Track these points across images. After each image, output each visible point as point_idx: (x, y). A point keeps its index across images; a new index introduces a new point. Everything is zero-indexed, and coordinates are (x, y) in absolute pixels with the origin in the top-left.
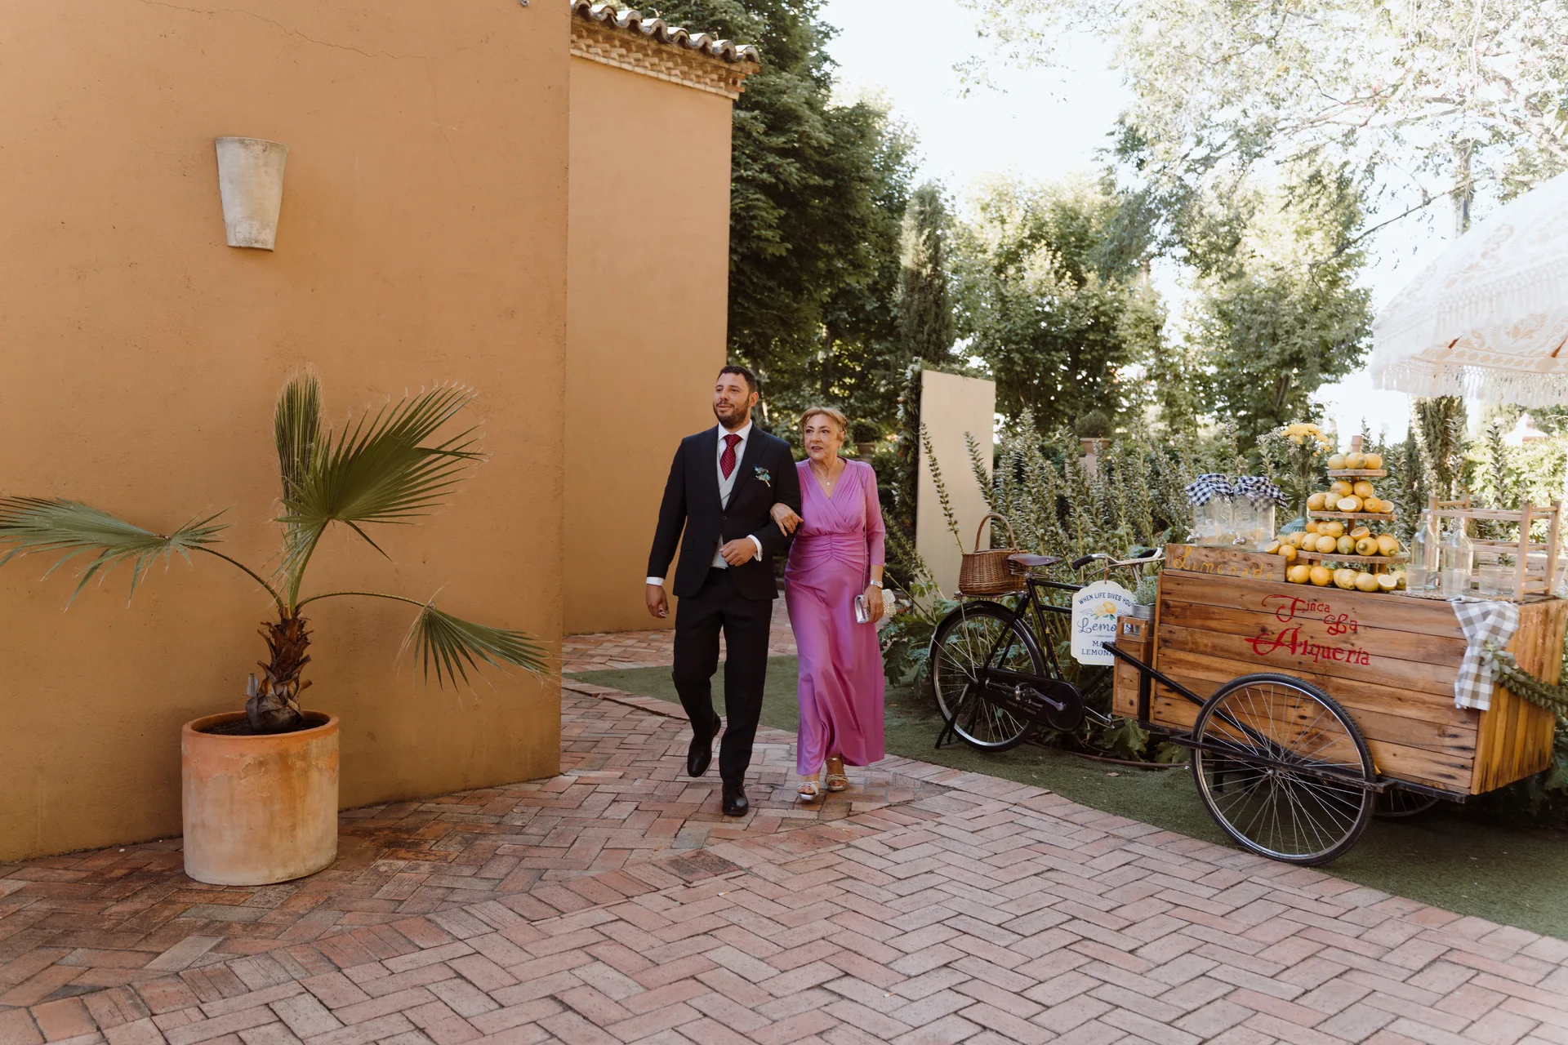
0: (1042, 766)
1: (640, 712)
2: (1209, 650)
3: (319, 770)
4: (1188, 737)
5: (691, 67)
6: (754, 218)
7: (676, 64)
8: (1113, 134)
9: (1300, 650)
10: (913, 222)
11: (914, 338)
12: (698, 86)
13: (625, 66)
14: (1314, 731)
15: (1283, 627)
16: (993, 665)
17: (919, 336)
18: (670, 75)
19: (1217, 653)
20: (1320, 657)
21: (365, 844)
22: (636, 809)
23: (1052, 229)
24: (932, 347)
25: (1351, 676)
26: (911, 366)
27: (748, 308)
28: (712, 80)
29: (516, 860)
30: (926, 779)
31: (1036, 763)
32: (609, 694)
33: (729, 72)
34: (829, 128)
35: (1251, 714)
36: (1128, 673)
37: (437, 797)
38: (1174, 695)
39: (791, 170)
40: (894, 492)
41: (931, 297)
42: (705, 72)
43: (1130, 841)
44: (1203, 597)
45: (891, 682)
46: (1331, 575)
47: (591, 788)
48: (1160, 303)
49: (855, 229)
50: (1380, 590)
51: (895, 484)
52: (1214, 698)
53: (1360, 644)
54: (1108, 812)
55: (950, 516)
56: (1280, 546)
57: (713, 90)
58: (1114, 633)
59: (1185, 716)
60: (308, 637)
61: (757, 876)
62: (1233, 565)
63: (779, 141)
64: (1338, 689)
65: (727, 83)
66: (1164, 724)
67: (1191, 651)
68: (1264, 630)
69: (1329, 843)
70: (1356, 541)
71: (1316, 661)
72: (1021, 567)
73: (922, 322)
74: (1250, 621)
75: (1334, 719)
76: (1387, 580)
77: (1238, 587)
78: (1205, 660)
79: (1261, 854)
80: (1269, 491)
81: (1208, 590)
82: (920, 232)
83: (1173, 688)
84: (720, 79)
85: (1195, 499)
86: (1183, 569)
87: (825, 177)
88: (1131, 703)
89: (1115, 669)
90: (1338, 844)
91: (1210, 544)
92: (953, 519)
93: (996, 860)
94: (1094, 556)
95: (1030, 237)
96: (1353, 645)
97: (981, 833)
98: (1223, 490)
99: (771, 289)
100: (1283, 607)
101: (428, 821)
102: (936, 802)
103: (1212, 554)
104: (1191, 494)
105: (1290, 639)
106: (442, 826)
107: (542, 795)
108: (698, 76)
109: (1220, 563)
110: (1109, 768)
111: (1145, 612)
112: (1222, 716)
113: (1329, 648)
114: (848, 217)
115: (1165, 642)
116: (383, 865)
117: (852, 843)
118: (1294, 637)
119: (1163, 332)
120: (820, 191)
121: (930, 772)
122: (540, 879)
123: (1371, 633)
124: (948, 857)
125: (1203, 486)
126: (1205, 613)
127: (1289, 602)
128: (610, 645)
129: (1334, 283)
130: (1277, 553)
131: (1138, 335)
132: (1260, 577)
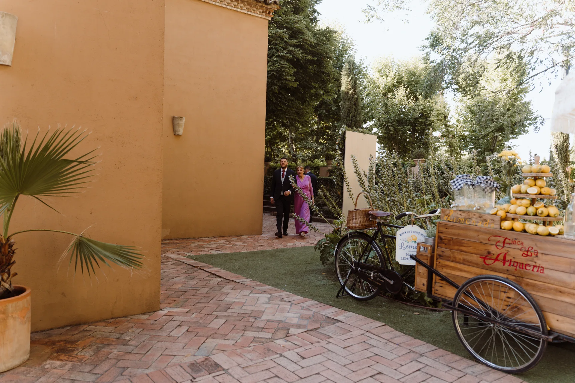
0: (384, 308)
1: (213, 276)
2: (461, 261)
3: (14, 319)
4: (451, 304)
5: (251, 6)
6: (284, 71)
7: (245, 5)
8: (428, 39)
9: (507, 264)
10: (346, 72)
11: (346, 119)
12: (254, 14)
13: (223, 5)
14: (514, 305)
15: (499, 252)
16: (363, 261)
17: (348, 118)
18: (242, 9)
19: (465, 263)
20: (518, 268)
21: (48, 350)
22: (187, 331)
23: (405, 79)
24: (353, 122)
25: (534, 278)
26: (341, 129)
27: (282, 108)
28: (260, 12)
29: (116, 361)
30: (328, 315)
31: (381, 306)
32: (203, 267)
33: (267, 9)
34: (315, 37)
35: (482, 294)
36: (422, 270)
37: (97, 322)
38: (444, 282)
39: (299, 53)
40: (334, 181)
41: (353, 102)
42: (257, 9)
43: (421, 355)
44: (459, 235)
45: (323, 264)
46: (524, 226)
47: (171, 317)
48: (447, 107)
49: (326, 77)
50: (550, 235)
51: (334, 177)
52: (464, 286)
53: (539, 263)
54: (412, 336)
55: (350, 191)
56: (497, 211)
57: (261, 16)
58: (416, 250)
59: (450, 293)
60: (15, 251)
61: (230, 375)
62: (474, 220)
63: (294, 42)
64: (527, 284)
65: (266, 14)
66: (439, 296)
67: (453, 261)
68: (489, 253)
69: (522, 363)
70: (537, 209)
71: (516, 270)
72: (374, 217)
73: (349, 112)
74: (483, 249)
75: (525, 300)
76: (554, 230)
77: (477, 231)
78: (459, 266)
79: (487, 365)
80: (492, 183)
81: (461, 232)
82: (349, 76)
83: (443, 278)
84: (263, 12)
85: (455, 187)
86: (449, 221)
87: (313, 56)
88: (424, 285)
89: (416, 267)
90: (527, 364)
91: (462, 209)
92: (351, 193)
93: (353, 367)
94: (407, 213)
95: (397, 82)
96: (535, 263)
97: (347, 349)
98: (469, 183)
99: (292, 100)
100: (499, 242)
101: (85, 336)
102: (329, 329)
103: (463, 214)
104: (453, 184)
105: (502, 258)
106: (92, 339)
107: (147, 322)
108: (254, 10)
109: (467, 219)
110: (415, 310)
111: (431, 240)
112: (467, 294)
113: (523, 264)
114: (323, 72)
115: (440, 256)
116: (48, 364)
117: (283, 354)
118: (505, 257)
119: (449, 119)
120: (312, 62)
121: (330, 311)
122: (122, 375)
123: (545, 257)
124: (329, 364)
125: (459, 180)
126: (460, 243)
127: (502, 239)
128: (214, 242)
129: (516, 99)
130: (496, 214)
131: (438, 120)
132: (487, 226)
